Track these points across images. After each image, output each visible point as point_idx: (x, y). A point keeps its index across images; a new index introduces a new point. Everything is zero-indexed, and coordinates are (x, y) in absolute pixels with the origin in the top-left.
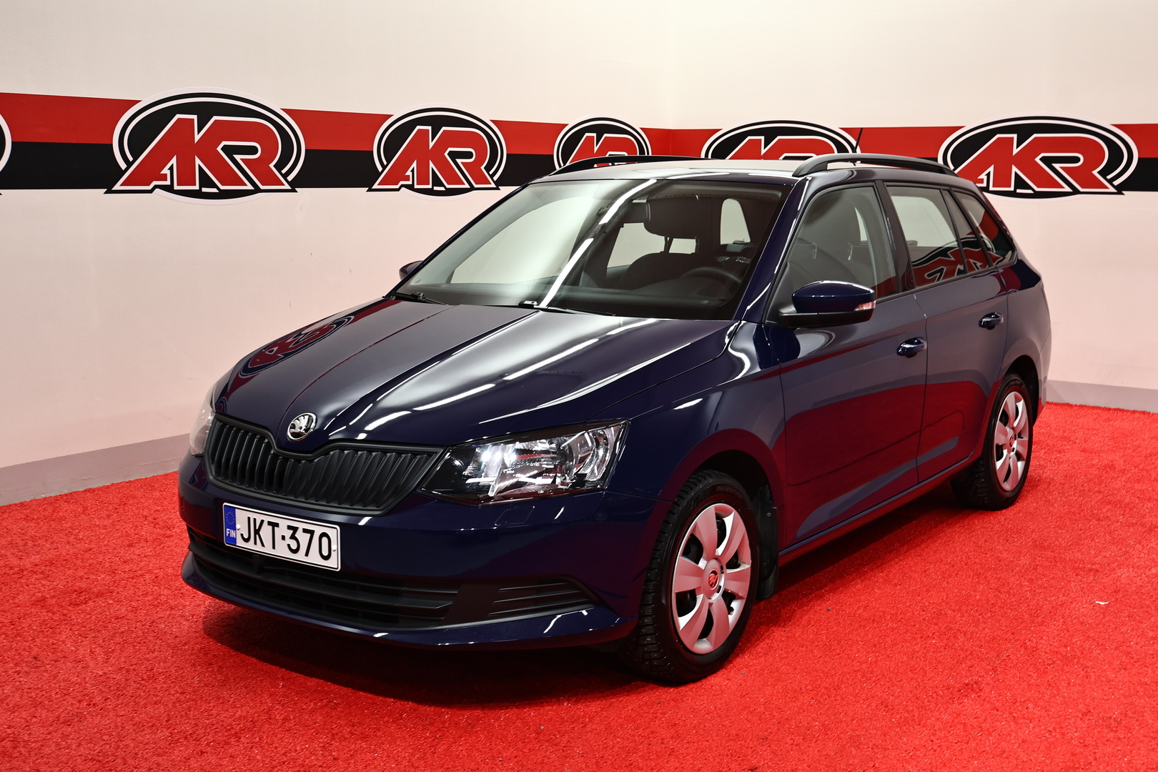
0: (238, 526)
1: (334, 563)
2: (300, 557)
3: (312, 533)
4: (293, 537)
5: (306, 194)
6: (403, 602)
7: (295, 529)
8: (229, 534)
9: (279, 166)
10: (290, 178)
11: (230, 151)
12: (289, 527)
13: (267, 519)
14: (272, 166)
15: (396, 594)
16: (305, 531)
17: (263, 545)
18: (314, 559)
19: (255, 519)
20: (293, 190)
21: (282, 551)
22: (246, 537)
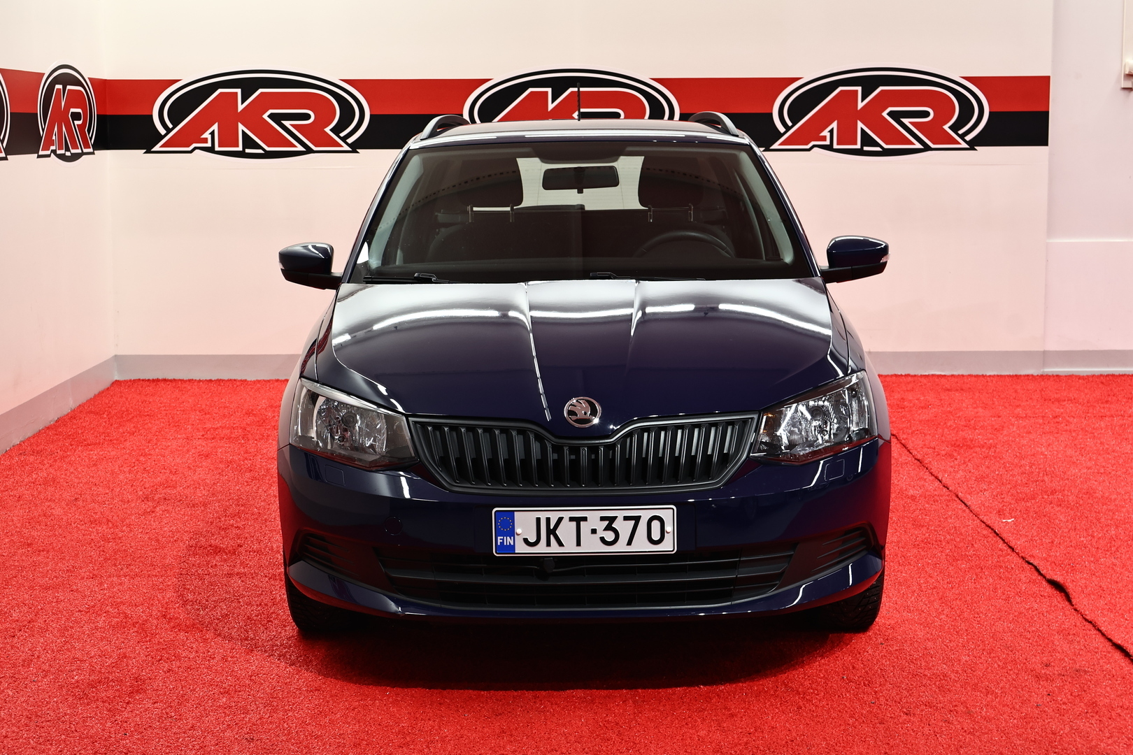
0: (518, 530)
1: (669, 545)
2: (621, 547)
3: (637, 519)
4: (609, 528)
6: (743, 573)
7: (612, 519)
8: (503, 542)
12: (603, 519)
13: (566, 515)
15: (733, 567)
16: (626, 518)
17: (561, 544)
18: (641, 545)
19: (548, 520)
21: (592, 546)
22: (532, 539)
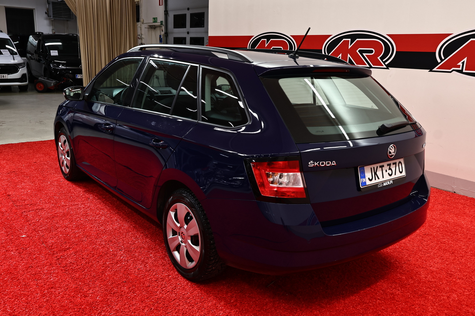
5: (393, 70)
9: (382, 58)
10: (386, 63)
11: (362, 52)
14: (379, 58)
20: (387, 68)
